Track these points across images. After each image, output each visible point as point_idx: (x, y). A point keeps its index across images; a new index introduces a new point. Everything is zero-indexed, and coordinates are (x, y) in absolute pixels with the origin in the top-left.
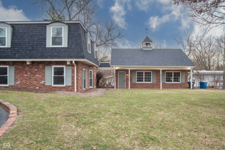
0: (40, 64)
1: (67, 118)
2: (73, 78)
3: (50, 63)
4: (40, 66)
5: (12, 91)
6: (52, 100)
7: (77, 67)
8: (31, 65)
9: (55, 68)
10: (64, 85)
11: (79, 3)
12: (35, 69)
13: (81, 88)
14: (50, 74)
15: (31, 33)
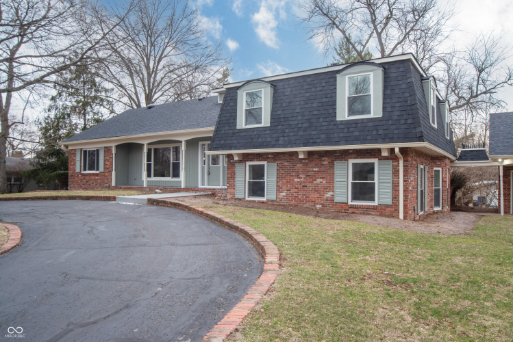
0: (323, 157)
1: (389, 290)
2: (395, 186)
3: (345, 155)
4: (324, 161)
5: (272, 212)
6: (350, 237)
7: (404, 161)
8: (306, 159)
9: (354, 165)
10: (376, 203)
11: (403, 18)
12: (315, 167)
13: (414, 210)
14: (344, 178)
15: (307, 95)
